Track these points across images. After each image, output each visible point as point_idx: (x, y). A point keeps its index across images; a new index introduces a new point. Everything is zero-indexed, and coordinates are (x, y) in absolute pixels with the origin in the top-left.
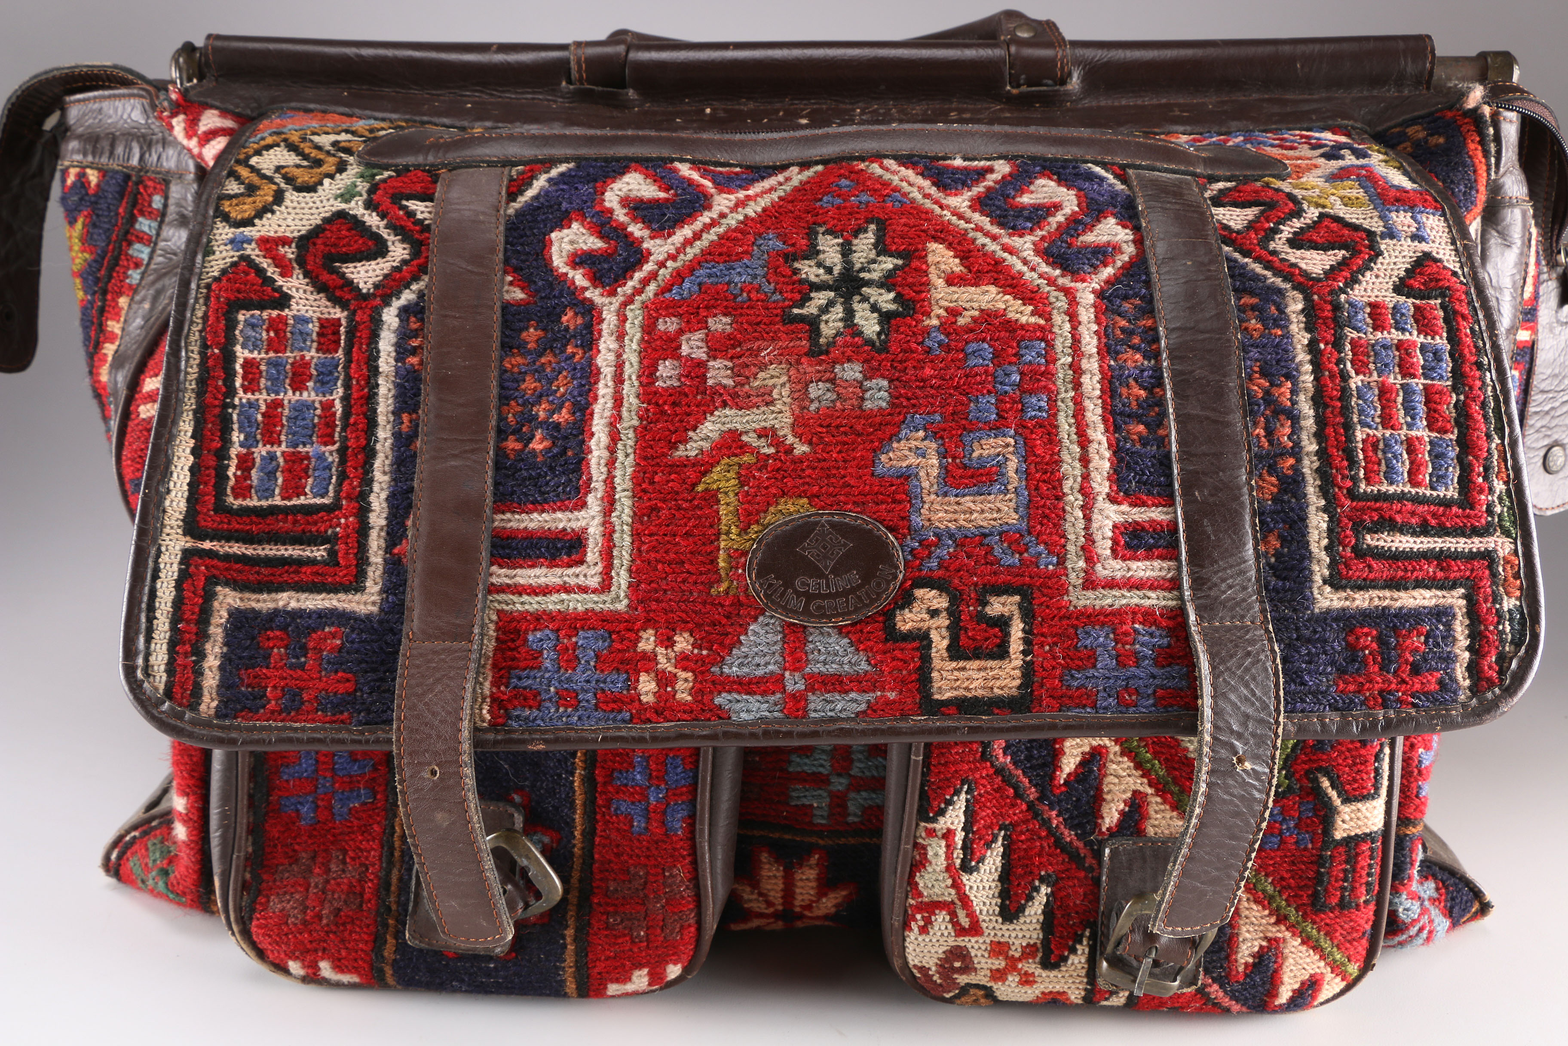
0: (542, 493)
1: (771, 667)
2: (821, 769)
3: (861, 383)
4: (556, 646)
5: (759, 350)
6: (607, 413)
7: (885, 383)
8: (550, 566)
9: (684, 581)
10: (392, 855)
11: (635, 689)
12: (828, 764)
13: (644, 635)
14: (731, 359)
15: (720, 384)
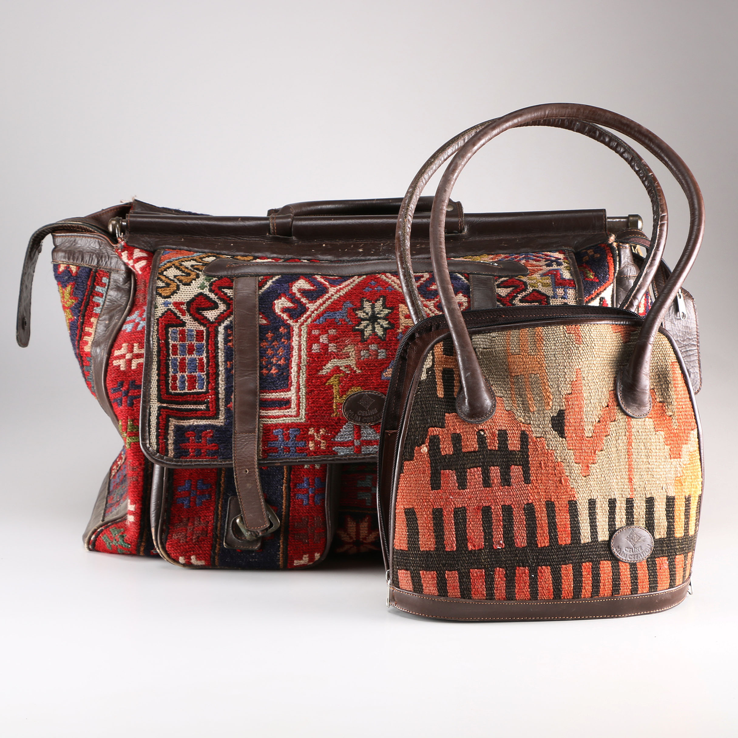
0: (276, 387)
1: (350, 438)
2: (368, 485)
3: (377, 351)
4: (282, 433)
5: (345, 340)
6: (296, 361)
7: (384, 351)
8: (280, 409)
9: (322, 413)
10: (218, 517)
11: (308, 446)
12: (370, 483)
13: (311, 430)
14: (336, 343)
15: (333, 351)
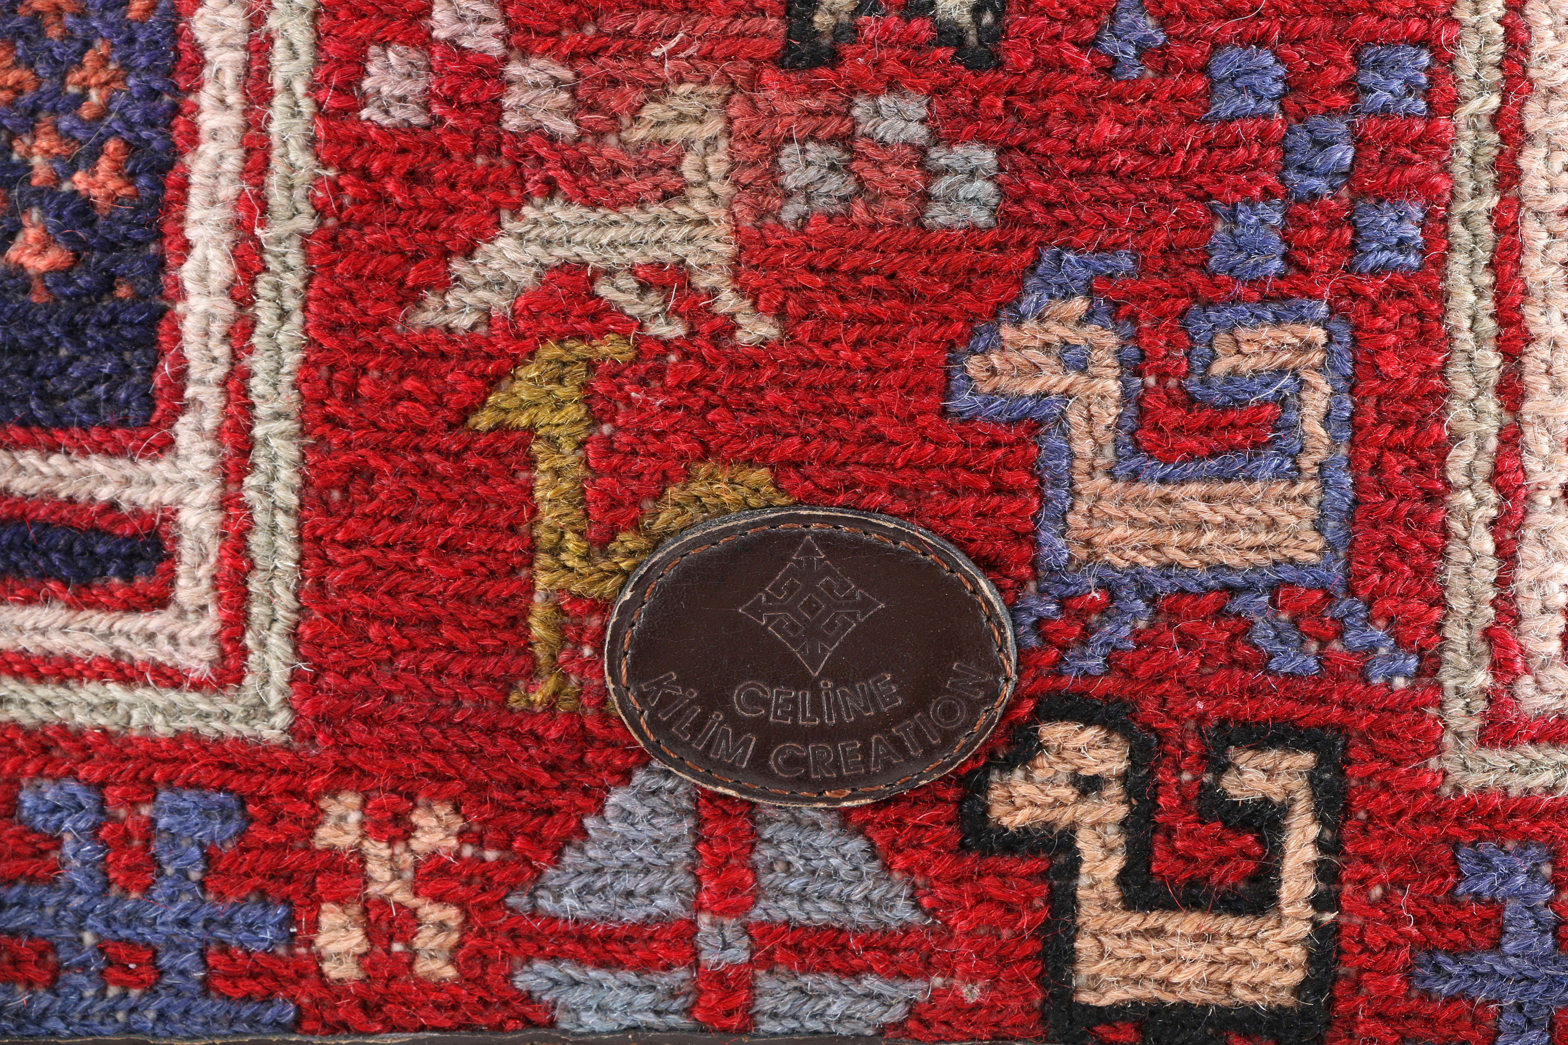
0: (47, 398)
1: (663, 903)
3: (923, 151)
4: (96, 828)
5: (648, 37)
6: (228, 190)
7: (987, 158)
8: (77, 604)
9: (439, 671)
11: (310, 943)
13: (333, 807)
14: (570, 60)
15: (538, 130)
